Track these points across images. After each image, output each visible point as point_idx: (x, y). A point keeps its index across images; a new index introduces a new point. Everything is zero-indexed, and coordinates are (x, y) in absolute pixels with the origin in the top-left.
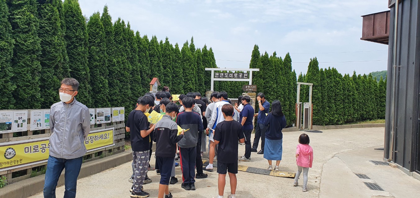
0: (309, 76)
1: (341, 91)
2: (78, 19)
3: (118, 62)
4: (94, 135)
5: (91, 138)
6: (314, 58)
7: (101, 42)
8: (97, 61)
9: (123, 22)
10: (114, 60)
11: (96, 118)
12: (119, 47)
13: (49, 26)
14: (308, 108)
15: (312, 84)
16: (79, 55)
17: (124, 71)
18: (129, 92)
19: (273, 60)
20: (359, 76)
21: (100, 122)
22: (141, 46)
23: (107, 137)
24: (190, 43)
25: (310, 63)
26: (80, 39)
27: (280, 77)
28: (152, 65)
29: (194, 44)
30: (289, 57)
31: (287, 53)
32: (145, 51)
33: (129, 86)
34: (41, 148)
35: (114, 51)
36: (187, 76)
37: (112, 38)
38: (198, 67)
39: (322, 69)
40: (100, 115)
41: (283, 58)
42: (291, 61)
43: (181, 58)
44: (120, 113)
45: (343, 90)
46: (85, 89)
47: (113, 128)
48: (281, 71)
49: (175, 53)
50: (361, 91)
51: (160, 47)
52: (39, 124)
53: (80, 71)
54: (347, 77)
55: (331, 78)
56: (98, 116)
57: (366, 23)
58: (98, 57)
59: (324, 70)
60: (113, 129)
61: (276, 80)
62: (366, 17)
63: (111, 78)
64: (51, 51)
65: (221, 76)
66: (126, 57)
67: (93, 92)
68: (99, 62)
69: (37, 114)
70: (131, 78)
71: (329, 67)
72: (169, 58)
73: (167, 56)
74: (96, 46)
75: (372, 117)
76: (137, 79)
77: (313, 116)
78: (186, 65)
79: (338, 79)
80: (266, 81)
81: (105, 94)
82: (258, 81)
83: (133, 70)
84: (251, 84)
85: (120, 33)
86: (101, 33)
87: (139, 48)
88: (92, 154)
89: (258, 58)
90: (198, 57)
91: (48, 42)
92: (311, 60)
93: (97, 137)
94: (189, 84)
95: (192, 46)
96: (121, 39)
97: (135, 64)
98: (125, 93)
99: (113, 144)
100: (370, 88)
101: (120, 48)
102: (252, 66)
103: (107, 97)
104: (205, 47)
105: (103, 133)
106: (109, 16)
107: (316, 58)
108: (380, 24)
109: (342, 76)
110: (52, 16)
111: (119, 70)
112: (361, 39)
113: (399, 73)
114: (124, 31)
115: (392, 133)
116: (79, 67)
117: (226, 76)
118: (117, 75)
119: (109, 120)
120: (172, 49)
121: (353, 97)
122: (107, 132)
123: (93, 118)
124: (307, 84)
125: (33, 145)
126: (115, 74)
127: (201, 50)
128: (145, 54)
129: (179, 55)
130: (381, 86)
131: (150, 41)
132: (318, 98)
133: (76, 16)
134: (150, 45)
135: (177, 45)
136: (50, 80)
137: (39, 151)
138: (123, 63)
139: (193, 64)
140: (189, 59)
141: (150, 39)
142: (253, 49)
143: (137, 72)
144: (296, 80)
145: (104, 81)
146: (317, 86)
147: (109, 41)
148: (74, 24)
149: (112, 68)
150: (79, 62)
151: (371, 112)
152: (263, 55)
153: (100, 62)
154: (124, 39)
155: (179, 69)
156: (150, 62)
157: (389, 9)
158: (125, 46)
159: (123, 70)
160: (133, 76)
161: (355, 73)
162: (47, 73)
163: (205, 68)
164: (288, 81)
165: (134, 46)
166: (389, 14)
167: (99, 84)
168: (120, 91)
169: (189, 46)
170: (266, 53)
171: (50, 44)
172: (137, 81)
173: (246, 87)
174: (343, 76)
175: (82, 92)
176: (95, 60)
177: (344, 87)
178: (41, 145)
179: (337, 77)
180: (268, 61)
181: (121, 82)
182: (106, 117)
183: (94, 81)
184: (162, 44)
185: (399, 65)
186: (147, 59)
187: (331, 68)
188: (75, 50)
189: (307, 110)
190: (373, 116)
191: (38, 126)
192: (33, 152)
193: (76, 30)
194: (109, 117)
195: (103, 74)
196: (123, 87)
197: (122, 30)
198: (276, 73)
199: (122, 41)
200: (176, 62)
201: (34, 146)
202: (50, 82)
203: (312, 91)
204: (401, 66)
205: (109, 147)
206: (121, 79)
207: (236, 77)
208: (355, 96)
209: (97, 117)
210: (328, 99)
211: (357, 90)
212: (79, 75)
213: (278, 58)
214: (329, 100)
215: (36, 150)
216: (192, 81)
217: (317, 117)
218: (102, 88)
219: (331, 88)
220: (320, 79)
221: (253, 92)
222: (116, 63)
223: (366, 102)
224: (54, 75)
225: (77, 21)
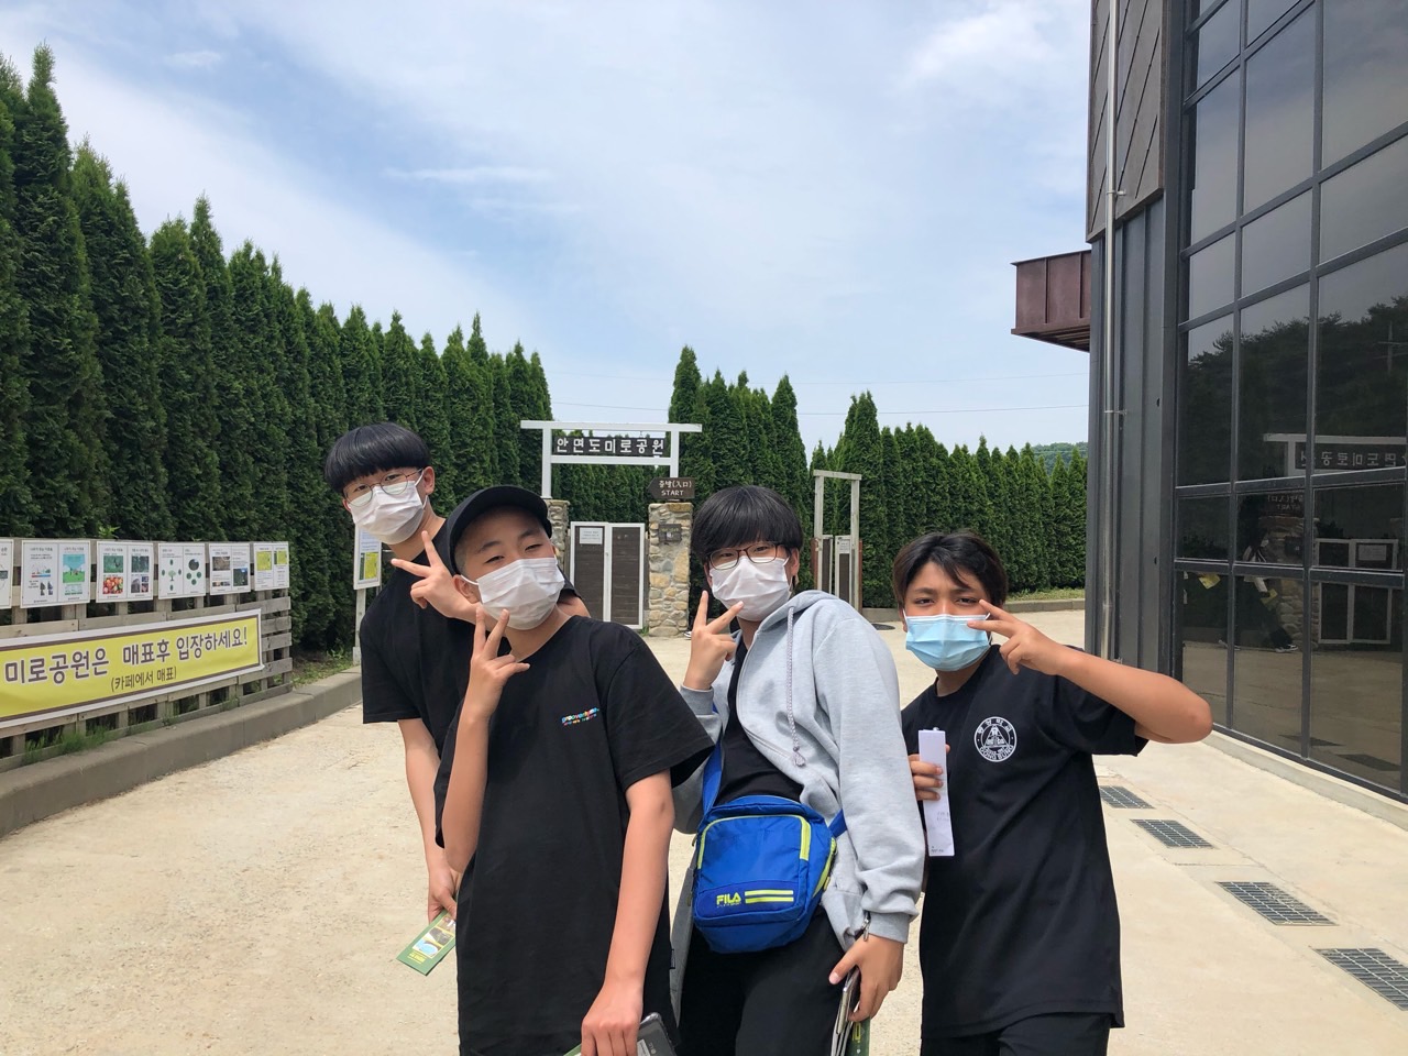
0: (849, 450)
1: (944, 498)
2: (127, 241)
3: (249, 392)
4: (203, 632)
5: (195, 642)
6: (863, 395)
7: (194, 323)
8: (184, 386)
9: (260, 257)
10: (236, 384)
11: (208, 575)
12: (248, 343)
13: (51, 262)
14: (848, 552)
15: (859, 477)
16: (132, 362)
17: (269, 424)
18: (285, 496)
19: (741, 397)
20: (996, 451)
21: (221, 587)
22: (319, 341)
23: (242, 639)
24: (467, 335)
25: (852, 410)
26: (136, 311)
27: (764, 453)
28: (353, 405)
29: (482, 340)
30: (789, 390)
31: (782, 377)
32: (331, 358)
33: (285, 477)
34: (51, 669)
35: (234, 354)
36: (465, 445)
37: (228, 310)
38: (498, 415)
39: (888, 429)
40: (220, 564)
41: (771, 393)
42: (794, 403)
43: (442, 383)
44: (276, 563)
45: (951, 494)
46: (152, 481)
47: (258, 612)
48: (767, 434)
49: (423, 366)
50: (1002, 498)
51: (375, 346)
52: (46, 586)
53: (136, 420)
54: (961, 453)
55: (914, 459)
56: (215, 569)
57: (1027, 284)
58: (188, 373)
59: (893, 432)
60: (256, 616)
61: (750, 461)
62: (1026, 266)
63: (227, 448)
64: (59, 345)
65: (578, 448)
66: (274, 374)
67: (171, 493)
68: (189, 392)
69: (41, 553)
70: (290, 447)
71: (909, 424)
72: (407, 384)
73: (400, 376)
74: (179, 337)
75: (1037, 580)
76: (307, 450)
77: (862, 579)
78: (462, 408)
79: (934, 460)
80: (721, 467)
81: (211, 502)
82: (697, 466)
83: (294, 422)
84: (677, 476)
85: (252, 294)
86: (196, 291)
87: (311, 345)
88: (197, 696)
89: (694, 389)
90: (498, 384)
91: (45, 313)
92: (855, 400)
93: (212, 640)
94: (471, 474)
95: (477, 344)
96: (257, 314)
97: (301, 400)
98: (271, 498)
99: (258, 665)
100: (1027, 489)
101: (252, 344)
102: (677, 415)
103: (217, 510)
104: (519, 349)
105: (231, 627)
106: (213, 234)
107: (868, 393)
108: (1064, 288)
109: (946, 452)
110: (59, 226)
111: (253, 420)
112: (1014, 332)
113: (1121, 433)
114: (264, 287)
115: (1106, 606)
116: (134, 404)
117: (592, 448)
118: (245, 436)
119: (245, 583)
120: (415, 353)
121: (980, 517)
122: (240, 625)
123: (199, 575)
124: (845, 476)
125: (27, 656)
126: (239, 432)
127: (504, 358)
128: (330, 366)
129: (439, 373)
130: (1059, 485)
131: (342, 323)
132: (878, 522)
133: (119, 229)
134: (342, 339)
135: (427, 341)
136: (56, 445)
137: (45, 678)
138: (264, 396)
139: (484, 404)
140: (469, 390)
141: (342, 317)
142: (680, 361)
143: (307, 428)
144: (805, 465)
145: (206, 456)
146: (874, 483)
147: (219, 321)
148: (114, 256)
149: (231, 414)
150: (133, 388)
151: (1034, 567)
152: (711, 382)
153: (194, 389)
154: (266, 316)
155: (439, 421)
156: (346, 395)
157: (1089, 247)
158: (270, 339)
159: (263, 421)
160: (295, 442)
161: (983, 442)
162: (45, 421)
163: (519, 420)
164: (789, 466)
165: (297, 340)
166: (1087, 259)
167: (193, 466)
168: (257, 494)
169: (465, 344)
170: (718, 374)
171: (55, 321)
172: (308, 459)
173: (662, 486)
174: (951, 452)
175: (145, 491)
176: (177, 385)
177: (954, 488)
178: (54, 657)
179: (932, 456)
180: (726, 401)
181: (258, 460)
182: (237, 572)
183: (174, 455)
184: (381, 336)
185: (1121, 408)
186: (336, 384)
187: (914, 427)
188: (117, 346)
189: (844, 558)
190: (1040, 578)
191: (42, 594)
192: (30, 680)
193: (121, 278)
194: (246, 573)
195: (203, 434)
196: (263, 478)
197: (259, 284)
198: (751, 441)
199: (260, 322)
200: (427, 397)
201: (32, 661)
202: (56, 452)
203: (860, 500)
204: (1125, 412)
205: (248, 675)
206: (257, 450)
207: (626, 451)
208: (986, 514)
209: (212, 572)
210: (908, 523)
211: (992, 496)
212: (135, 434)
213: (756, 391)
214: (910, 527)
215: (37, 673)
216: (482, 462)
217: (875, 582)
218: (202, 481)
219: (916, 490)
220: (881, 461)
221: (682, 501)
222: (241, 396)
223: (1017, 534)
224: (66, 428)
225: (123, 248)
